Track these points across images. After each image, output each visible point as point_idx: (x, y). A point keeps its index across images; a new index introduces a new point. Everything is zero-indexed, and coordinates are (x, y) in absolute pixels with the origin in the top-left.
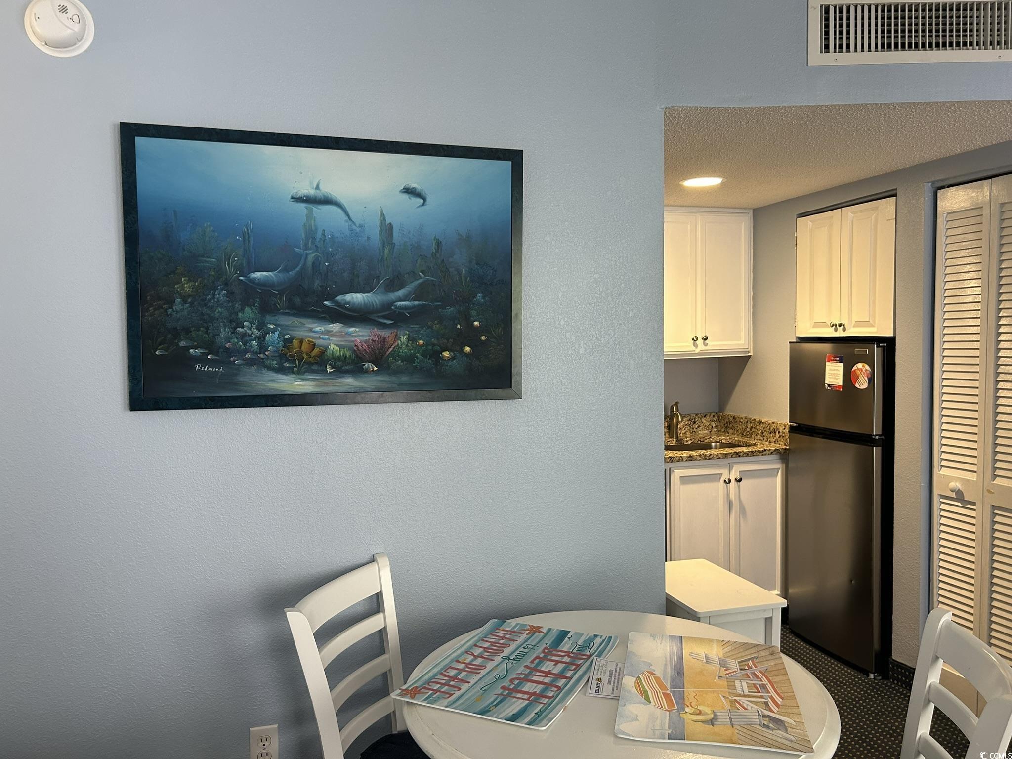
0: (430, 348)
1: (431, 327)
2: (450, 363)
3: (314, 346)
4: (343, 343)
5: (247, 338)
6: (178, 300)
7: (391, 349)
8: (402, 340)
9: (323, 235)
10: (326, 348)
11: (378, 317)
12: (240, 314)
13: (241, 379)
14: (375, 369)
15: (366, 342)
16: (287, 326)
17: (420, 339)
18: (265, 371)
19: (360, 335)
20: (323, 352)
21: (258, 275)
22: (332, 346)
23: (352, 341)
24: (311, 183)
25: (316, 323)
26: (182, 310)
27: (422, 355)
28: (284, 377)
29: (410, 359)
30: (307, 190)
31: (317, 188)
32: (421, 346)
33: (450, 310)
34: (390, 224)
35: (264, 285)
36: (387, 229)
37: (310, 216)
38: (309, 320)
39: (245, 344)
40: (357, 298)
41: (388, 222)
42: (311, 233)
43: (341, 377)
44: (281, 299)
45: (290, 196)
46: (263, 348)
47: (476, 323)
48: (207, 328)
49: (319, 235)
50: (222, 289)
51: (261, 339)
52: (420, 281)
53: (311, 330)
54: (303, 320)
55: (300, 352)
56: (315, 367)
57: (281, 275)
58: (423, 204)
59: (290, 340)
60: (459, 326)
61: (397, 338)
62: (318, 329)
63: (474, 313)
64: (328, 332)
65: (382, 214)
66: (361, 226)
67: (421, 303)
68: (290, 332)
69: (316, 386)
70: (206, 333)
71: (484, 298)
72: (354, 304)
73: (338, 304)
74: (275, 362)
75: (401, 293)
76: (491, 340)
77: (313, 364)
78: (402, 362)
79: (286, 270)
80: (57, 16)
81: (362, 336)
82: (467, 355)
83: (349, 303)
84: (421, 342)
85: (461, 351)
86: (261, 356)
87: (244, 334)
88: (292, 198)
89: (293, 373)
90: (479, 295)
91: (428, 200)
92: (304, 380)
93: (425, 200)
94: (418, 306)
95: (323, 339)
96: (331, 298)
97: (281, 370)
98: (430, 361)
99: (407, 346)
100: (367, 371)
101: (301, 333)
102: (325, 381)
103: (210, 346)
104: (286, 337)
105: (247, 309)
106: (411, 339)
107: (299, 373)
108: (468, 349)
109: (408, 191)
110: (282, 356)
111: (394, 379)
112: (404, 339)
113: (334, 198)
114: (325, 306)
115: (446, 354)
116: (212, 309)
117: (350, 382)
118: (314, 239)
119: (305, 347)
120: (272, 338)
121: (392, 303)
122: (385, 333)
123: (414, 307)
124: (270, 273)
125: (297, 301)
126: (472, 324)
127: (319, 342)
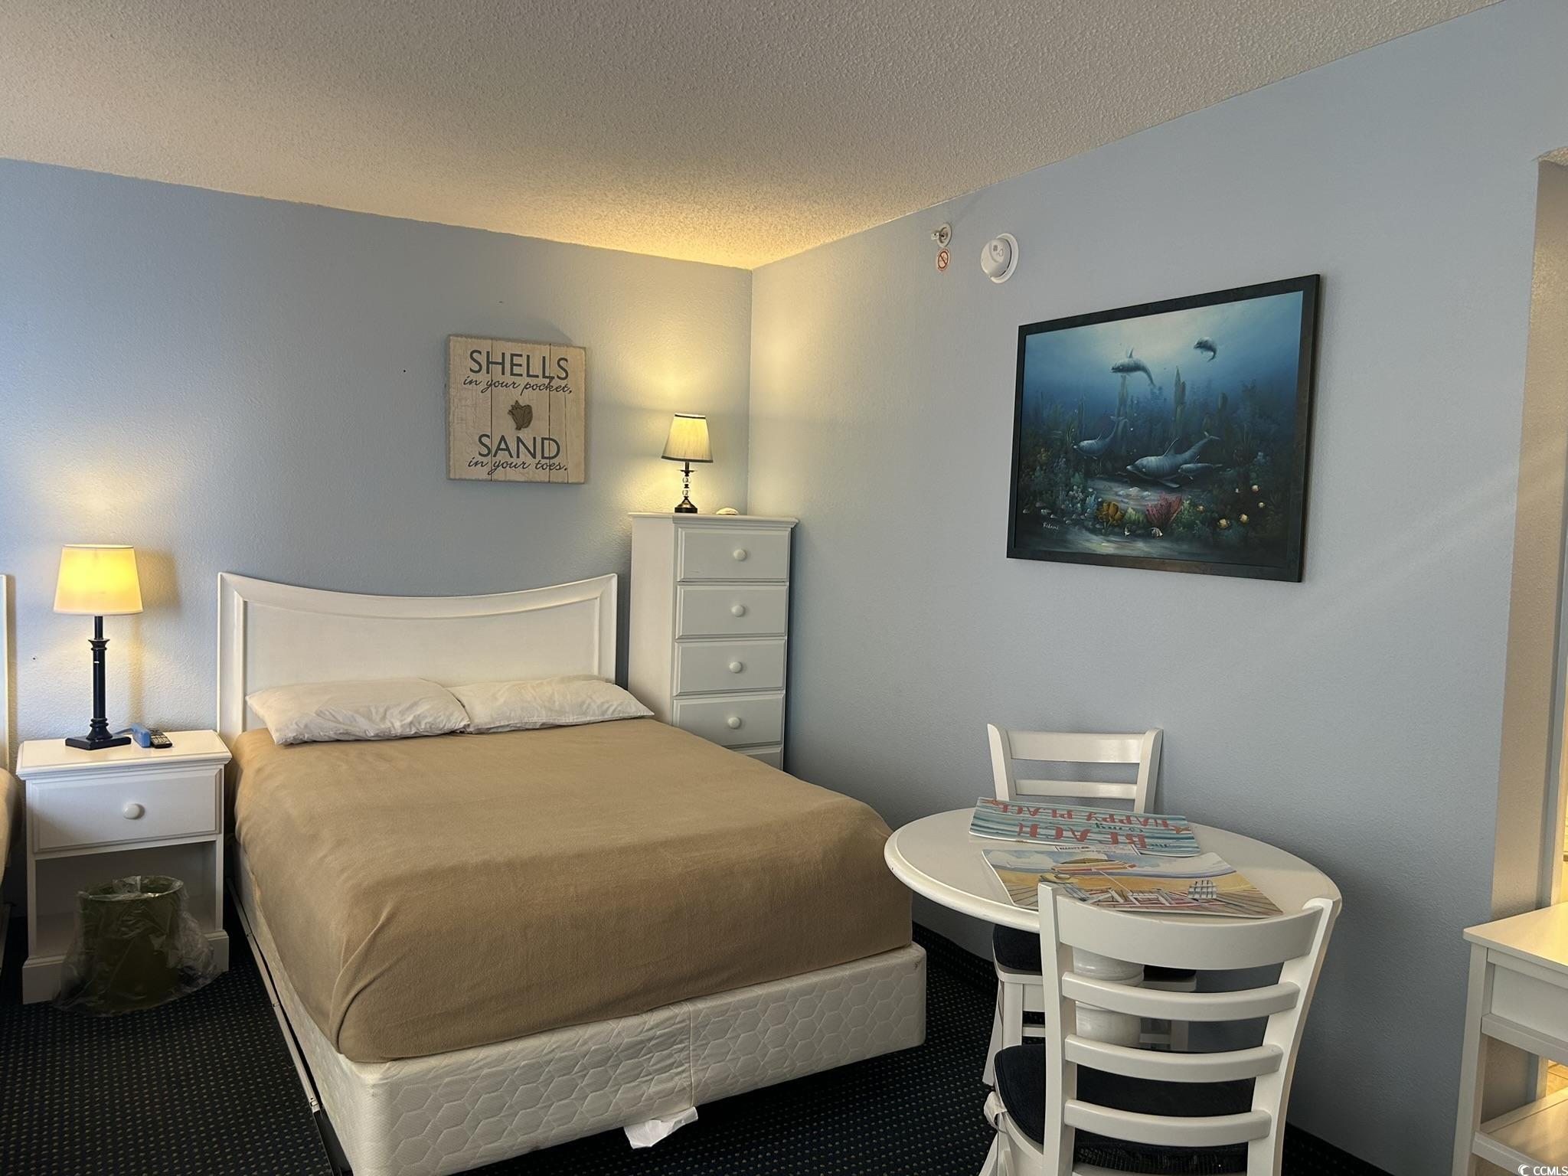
0: (1209, 514)
1: (1210, 491)
2: (1226, 533)
3: (1117, 509)
4: (1139, 507)
5: (1075, 501)
6: (1038, 468)
7: (1175, 515)
8: (1185, 505)
9: (1132, 401)
10: (1126, 512)
11: (1167, 480)
12: (1072, 479)
13: (1069, 537)
14: (1161, 534)
15: (1156, 506)
16: (1100, 490)
17: (1201, 505)
18: (1084, 531)
19: (1152, 499)
20: (1123, 516)
21: (1085, 443)
22: (1130, 510)
23: (1145, 505)
24: (1127, 352)
25: (1119, 487)
26: (1039, 476)
27: (1201, 523)
28: (1094, 537)
29: (1190, 526)
30: (1123, 360)
31: (1131, 356)
32: (1202, 512)
33: (1230, 473)
34: (1184, 383)
35: (1089, 451)
36: (1181, 387)
37: (1123, 384)
38: (1117, 485)
39: (1073, 506)
40: (1151, 461)
41: (1182, 381)
42: (1123, 401)
43: (1134, 541)
44: (1098, 464)
45: (1111, 368)
46: (1084, 511)
47: (1255, 487)
48: (1052, 492)
49: (1129, 402)
50: (1063, 457)
51: (1083, 501)
52: (1205, 440)
53: (1116, 494)
54: (1112, 484)
55: (1107, 515)
56: (1116, 530)
57: (1100, 443)
58: (1214, 357)
59: (1100, 504)
60: (1237, 491)
61: (1181, 503)
62: (1121, 493)
63: (1253, 475)
64: (1128, 496)
65: (1178, 374)
66: (1160, 389)
67: (1203, 464)
68: (1102, 496)
69: (1118, 548)
70: (1052, 496)
71: (1264, 457)
72: (1149, 467)
73: (1136, 468)
74: (1090, 523)
75: (1187, 455)
76: (1270, 507)
77: (1115, 526)
78: (1184, 529)
79: (1104, 437)
80: (991, 254)
81: (1154, 500)
82: (1243, 524)
83: (1144, 467)
84: (1201, 507)
85: (1238, 519)
86: (1082, 517)
87: (1074, 497)
88: (1113, 369)
89: (1102, 534)
90: (1260, 454)
91: (1218, 352)
92: (1109, 541)
93: (1214, 350)
94: (1202, 467)
95: (1124, 502)
96: (1132, 463)
97: (1094, 531)
98: (1207, 529)
99: (1189, 512)
100: (1154, 537)
101: (1109, 497)
102: (1123, 544)
103: (1054, 508)
104: (1100, 500)
105: (1077, 474)
106: (1194, 505)
107: (1105, 535)
108: (1244, 517)
109: (1203, 346)
110: (1095, 519)
111: (1175, 546)
112: (1186, 503)
113: (1142, 365)
114: (1127, 471)
115: (1223, 522)
116: (1056, 475)
117: (1141, 547)
118: (1125, 405)
119: (1111, 510)
120: (1090, 500)
121: (1178, 467)
122: (1172, 498)
123: (1198, 469)
124: (1093, 441)
125: (1109, 465)
126: (1251, 488)
127: (1121, 506)
